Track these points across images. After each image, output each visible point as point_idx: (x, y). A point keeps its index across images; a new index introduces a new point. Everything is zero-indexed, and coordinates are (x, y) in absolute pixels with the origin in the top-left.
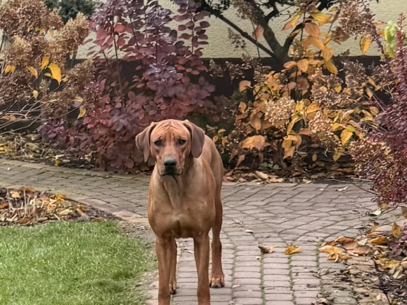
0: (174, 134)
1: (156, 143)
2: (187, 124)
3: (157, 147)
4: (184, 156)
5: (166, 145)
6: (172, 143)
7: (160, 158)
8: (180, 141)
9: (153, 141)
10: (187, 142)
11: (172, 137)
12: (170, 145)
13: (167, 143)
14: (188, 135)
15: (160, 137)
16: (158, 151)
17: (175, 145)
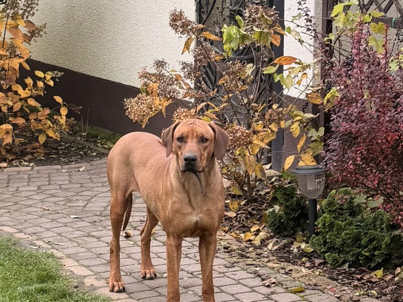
0: (196, 132)
1: (178, 139)
2: (212, 125)
3: (179, 144)
4: (206, 154)
5: (188, 142)
6: (195, 140)
7: (182, 154)
8: (202, 139)
9: (176, 137)
10: (210, 141)
11: (195, 134)
12: (192, 141)
13: (189, 140)
14: (211, 135)
15: (183, 134)
16: (180, 148)
17: (197, 142)
